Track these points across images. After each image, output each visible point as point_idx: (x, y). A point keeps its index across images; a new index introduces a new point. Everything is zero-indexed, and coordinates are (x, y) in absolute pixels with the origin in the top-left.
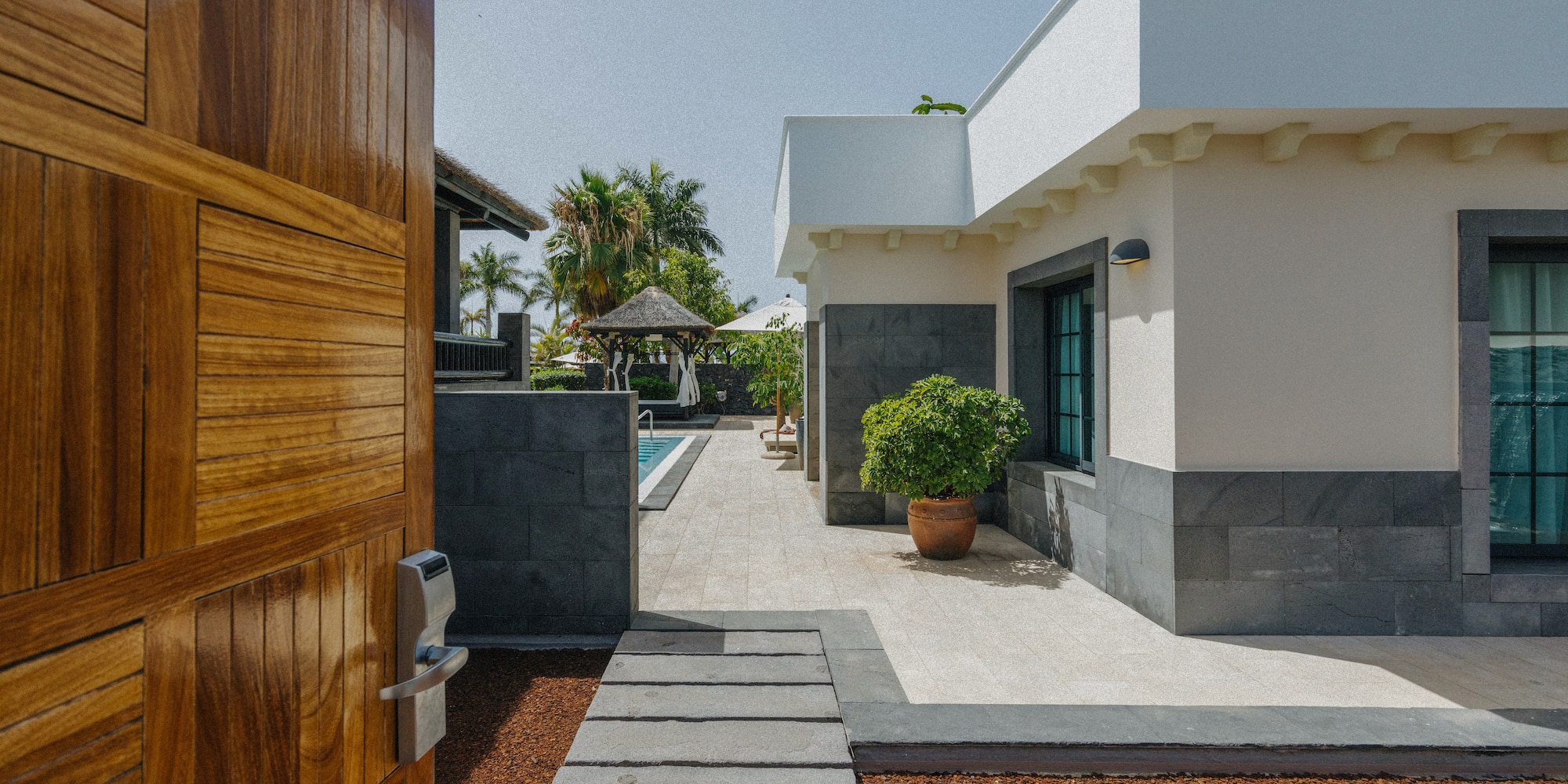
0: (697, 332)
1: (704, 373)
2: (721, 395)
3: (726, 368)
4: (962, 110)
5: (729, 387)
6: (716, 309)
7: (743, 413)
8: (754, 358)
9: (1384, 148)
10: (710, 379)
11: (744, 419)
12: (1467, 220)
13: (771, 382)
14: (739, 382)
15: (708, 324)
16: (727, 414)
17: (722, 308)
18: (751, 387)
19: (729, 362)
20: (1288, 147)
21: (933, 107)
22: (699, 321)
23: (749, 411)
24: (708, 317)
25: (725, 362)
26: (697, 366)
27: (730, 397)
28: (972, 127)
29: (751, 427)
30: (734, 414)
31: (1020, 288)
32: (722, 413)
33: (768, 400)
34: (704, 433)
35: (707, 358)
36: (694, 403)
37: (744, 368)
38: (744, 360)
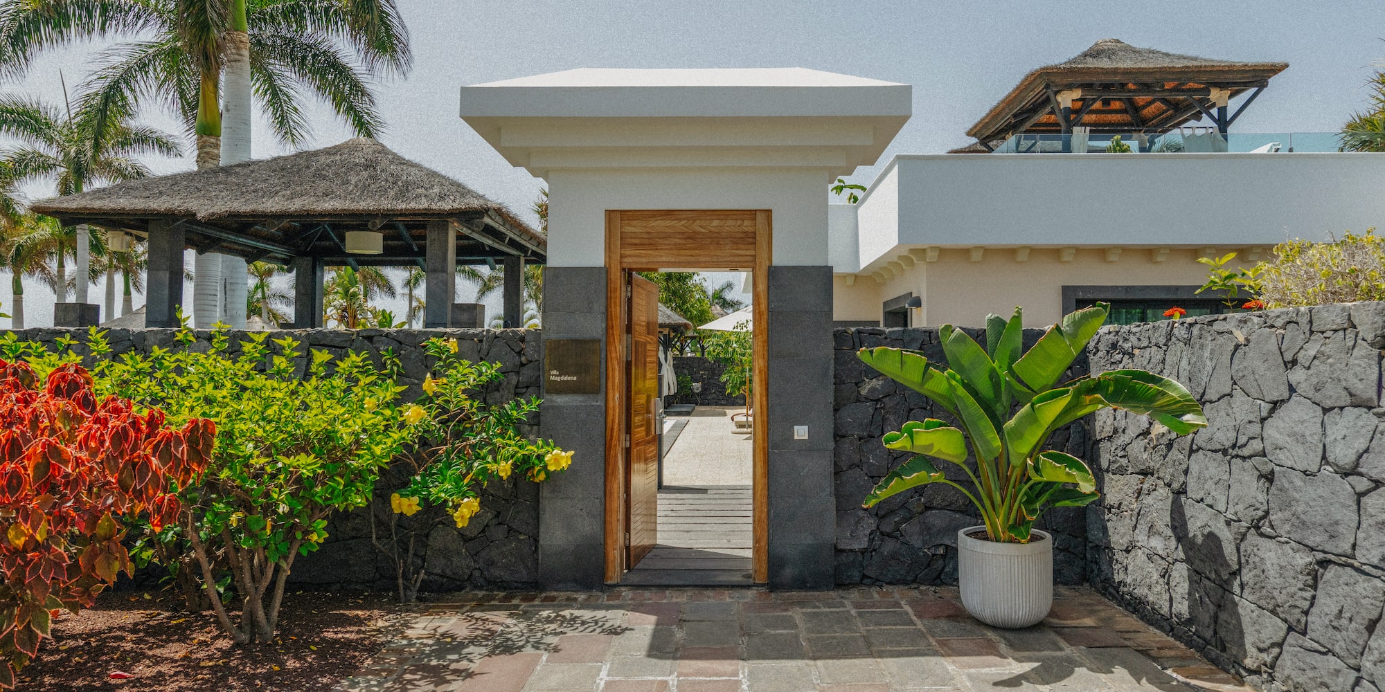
0: (676, 328)
1: (681, 365)
2: (697, 386)
3: (702, 360)
4: (864, 189)
5: (704, 379)
6: (692, 306)
7: (717, 404)
8: (727, 352)
9: (1022, 257)
10: (686, 372)
11: (718, 409)
12: (1066, 290)
13: (742, 373)
14: (714, 374)
15: (685, 321)
16: (702, 404)
17: (697, 305)
18: (724, 378)
19: (703, 355)
20: (976, 256)
21: (846, 187)
22: (677, 319)
23: (723, 402)
24: (685, 313)
25: (699, 355)
26: (674, 359)
27: (704, 389)
28: (861, 211)
29: (725, 415)
30: (708, 404)
31: (889, 313)
32: (697, 404)
33: (739, 389)
34: (683, 419)
35: (682, 351)
36: (672, 393)
37: (718, 360)
38: (718, 354)
